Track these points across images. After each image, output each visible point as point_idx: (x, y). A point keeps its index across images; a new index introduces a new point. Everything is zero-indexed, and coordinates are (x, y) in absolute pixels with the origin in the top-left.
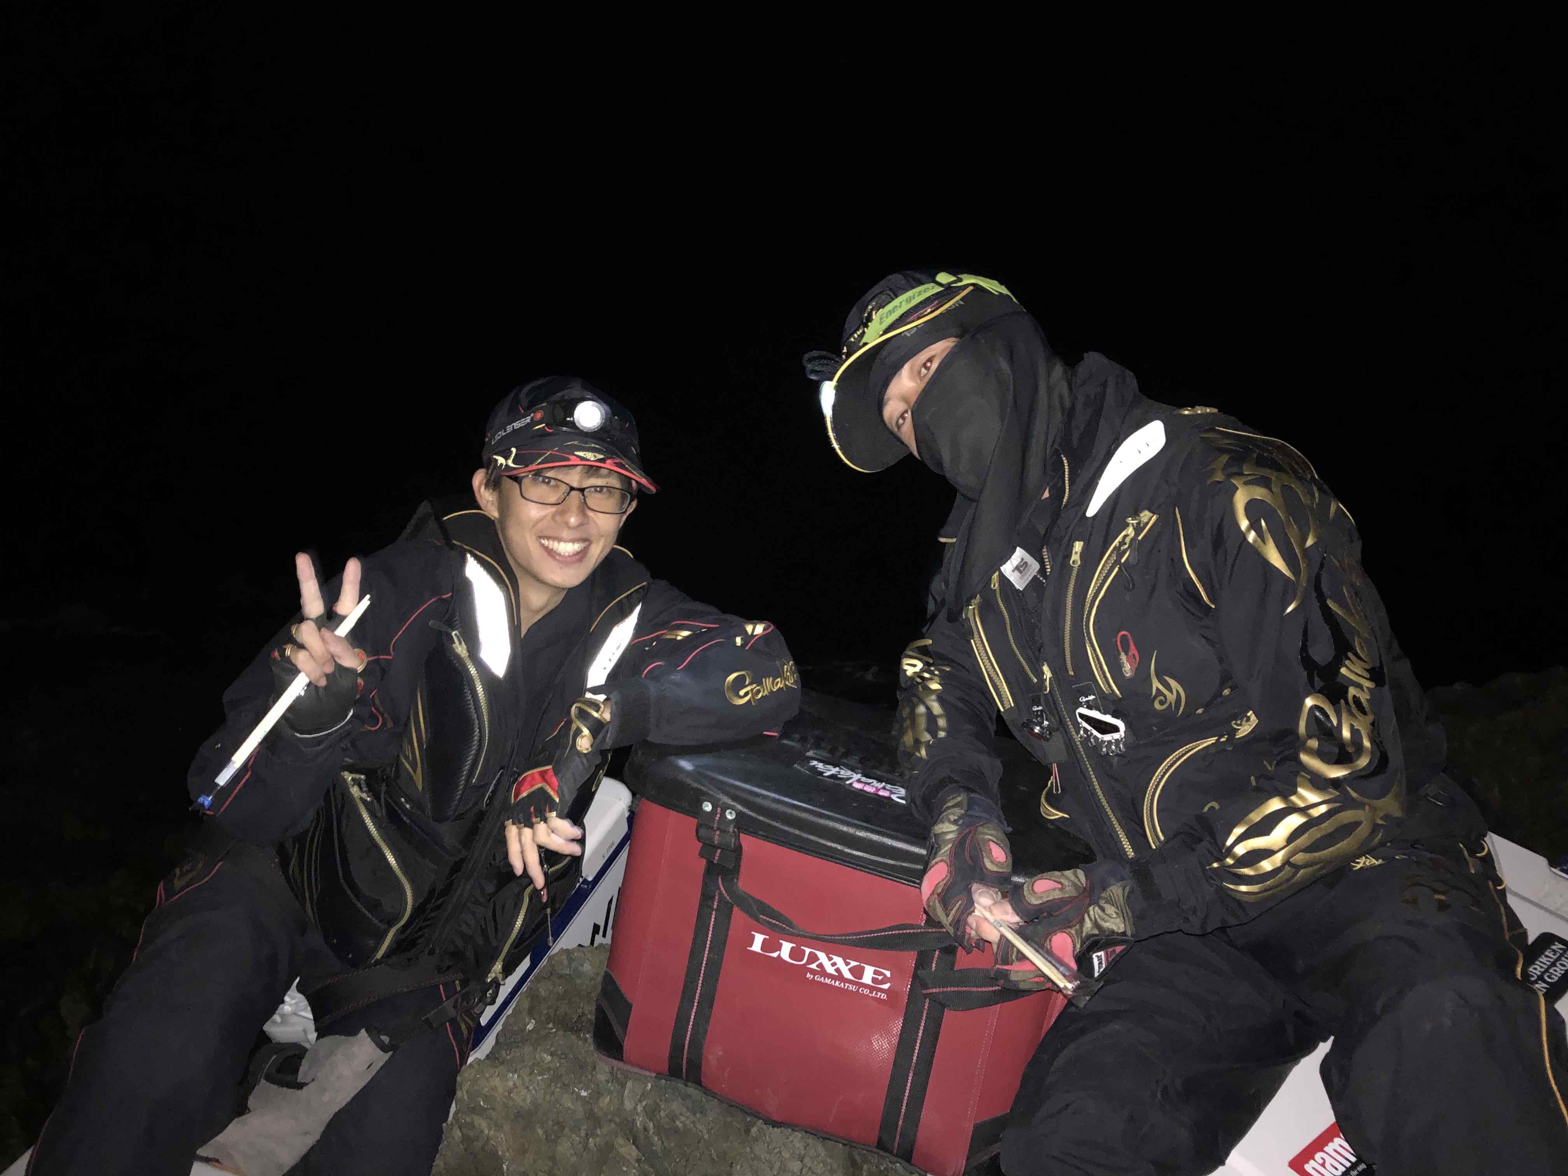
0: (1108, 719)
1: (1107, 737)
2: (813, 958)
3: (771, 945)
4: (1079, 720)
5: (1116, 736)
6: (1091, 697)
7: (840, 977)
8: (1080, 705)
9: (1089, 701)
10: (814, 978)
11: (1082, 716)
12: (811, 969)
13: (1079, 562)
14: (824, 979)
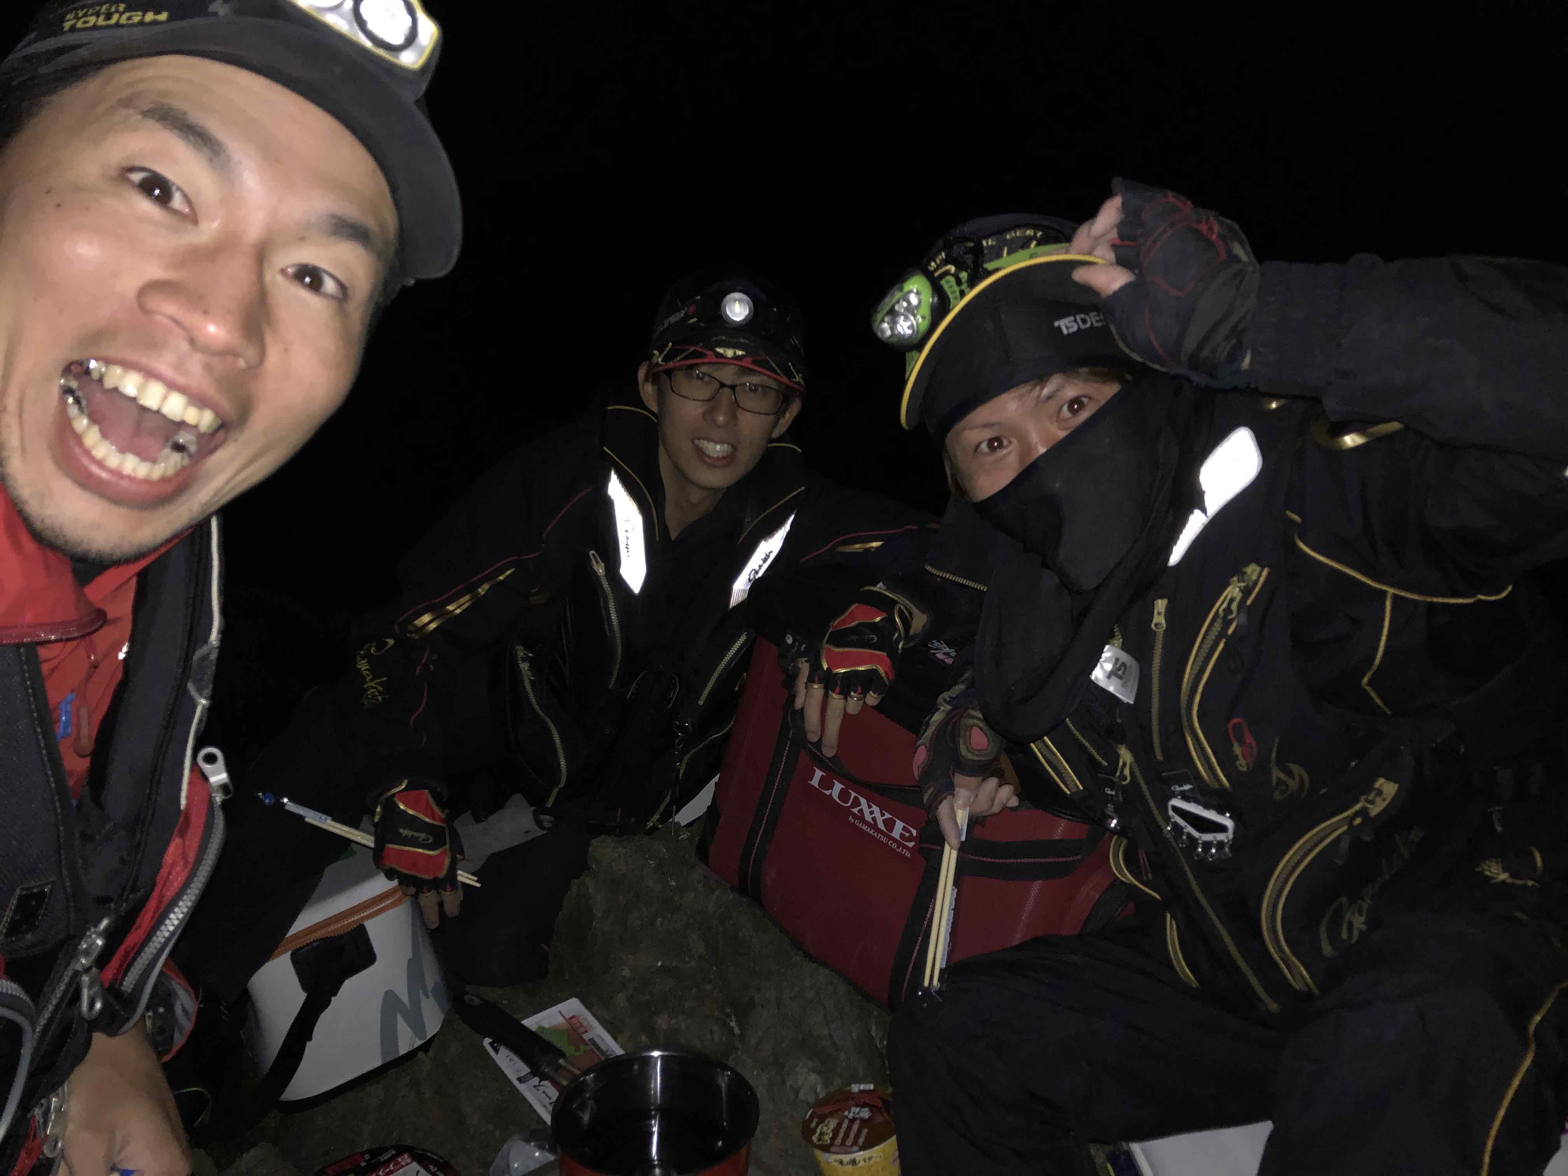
0: (1211, 815)
1: (1208, 837)
2: (856, 803)
3: (826, 783)
4: (1171, 813)
5: (1221, 837)
6: (1187, 787)
7: (874, 825)
8: (1173, 795)
9: (1184, 791)
10: (855, 821)
11: (1176, 809)
12: (853, 812)
13: (1165, 625)
14: (862, 825)
